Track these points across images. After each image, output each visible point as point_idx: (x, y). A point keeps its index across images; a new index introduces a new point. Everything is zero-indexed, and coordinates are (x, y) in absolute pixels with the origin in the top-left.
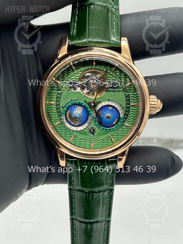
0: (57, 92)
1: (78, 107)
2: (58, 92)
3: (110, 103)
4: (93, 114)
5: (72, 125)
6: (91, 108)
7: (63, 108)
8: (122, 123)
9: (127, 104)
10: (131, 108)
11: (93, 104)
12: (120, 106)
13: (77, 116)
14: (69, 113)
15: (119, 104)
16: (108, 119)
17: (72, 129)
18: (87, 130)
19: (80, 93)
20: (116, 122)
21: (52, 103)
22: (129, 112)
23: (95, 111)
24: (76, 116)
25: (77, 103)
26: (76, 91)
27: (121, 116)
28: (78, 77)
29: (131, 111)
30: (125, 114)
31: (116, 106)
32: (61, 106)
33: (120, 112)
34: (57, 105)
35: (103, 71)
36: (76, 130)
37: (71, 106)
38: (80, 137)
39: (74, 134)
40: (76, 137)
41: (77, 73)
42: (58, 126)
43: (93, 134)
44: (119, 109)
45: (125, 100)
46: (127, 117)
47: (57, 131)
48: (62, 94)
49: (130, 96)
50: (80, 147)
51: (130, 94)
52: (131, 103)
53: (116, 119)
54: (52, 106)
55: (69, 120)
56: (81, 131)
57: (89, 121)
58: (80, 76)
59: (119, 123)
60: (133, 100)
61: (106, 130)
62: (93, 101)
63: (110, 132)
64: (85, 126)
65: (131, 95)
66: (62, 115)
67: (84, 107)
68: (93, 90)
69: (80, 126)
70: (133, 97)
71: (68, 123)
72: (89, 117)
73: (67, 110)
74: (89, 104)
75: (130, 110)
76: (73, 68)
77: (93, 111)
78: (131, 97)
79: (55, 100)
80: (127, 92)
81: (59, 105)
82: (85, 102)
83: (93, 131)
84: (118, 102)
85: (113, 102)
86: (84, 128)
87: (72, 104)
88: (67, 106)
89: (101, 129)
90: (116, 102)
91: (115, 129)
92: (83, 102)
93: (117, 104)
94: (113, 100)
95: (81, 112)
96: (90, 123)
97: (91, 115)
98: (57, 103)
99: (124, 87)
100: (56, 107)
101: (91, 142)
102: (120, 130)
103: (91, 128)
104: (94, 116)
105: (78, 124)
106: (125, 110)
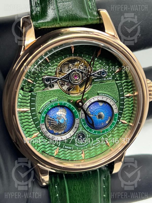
0: (30, 94)
1: (60, 110)
3: (100, 99)
4: (81, 115)
5: (55, 134)
7: (40, 114)
8: (117, 121)
9: (120, 95)
10: (125, 100)
11: (80, 104)
12: (112, 100)
13: (60, 121)
15: (111, 97)
16: (100, 119)
18: (75, 137)
19: (60, 91)
20: (109, 120)
21: (25, 109)
22: (124, 106)
24: (59, 122)
25: (59, 105)
27: (115, 112)
29: (126, 104)
30: (120, 109)
31: (108, 101)
32: (37, 111)
33: (114, 107)
34: (32, 111)
35: (86, 58)
37: (51, 109)
38: (67, 147)
39: (59, 146)
42: (37, 138)
44: (111, 103)
45: (118, 91)
46: (122, 112)
48: (37, 95)
49: (123, 85)
50: (68, 160)
52: (125, 94)
53: (109, 117)
54: (26, 114)
55: (50, 128)
56: (67, 139)
57: (76, 125)
59: (114, 122)
60: (126, 90)
61: (98, 133)
63: (104, 134)
64: (72, 133)
65: (124, 83)
66: (40, 123)
69: (65, 133)
70: (127, 85)
72: (76, 120)
73: (46, 115)
75: (124, 102)
79: (29, 105)
80: (118, 80)
81: (34, 111)
82: (69, 101)
83: (82, 137)
84: (110, 95)
85: (103, 95)
86: (71, 135)
87: (52, 107)
88: (45, 110)
89: (92, 132)
90: (107, 95)
91: (110, 130)
92: (66, 102)
93: (109, 98)
94: (103, 93)
95: (65, 115)
96: (77, 128)
97: (78, 118)
98: (32, 109)
99: (113, 75)
100: (31, 114)
101: (82, 152)
102: (115, 130)
103: (80, 133)
104: (81, 118)
105: (62, 132)
106: (119, 104)
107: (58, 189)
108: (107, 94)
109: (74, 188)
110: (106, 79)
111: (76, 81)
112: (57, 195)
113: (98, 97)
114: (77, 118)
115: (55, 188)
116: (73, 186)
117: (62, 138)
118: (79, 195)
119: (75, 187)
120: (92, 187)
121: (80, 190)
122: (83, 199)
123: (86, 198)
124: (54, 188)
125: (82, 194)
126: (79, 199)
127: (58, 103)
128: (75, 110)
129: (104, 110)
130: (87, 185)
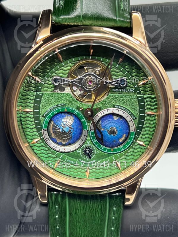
0: (35, 93)
1: (66, 117)
2: (37, 93)
3: (116, 111)
4: (89, 126)
5: (58, 143)
6: (87, 119)
7: (43, 118)
8: (133, 141)
9: (140, 112)
10: (145, 119)
11: (89, 112)
12: (130, 115)
13: (65, 129)
14: (53, 126)
15: (129, 112)
16: (112, 135)
17: (57, 149)
18: (80, 151)
19: (70, 95)
20: (123, 138)
21: (28, 110)
22: (143, 124)
23: (93, 122)
24: (63, 130)
25: (66, 110)
26: (63, 92)
27: (131, 130)
28: (68, 71)
29: (146, 123)
30: (138, 128)
31: (125, 116)
32: (41, 114)
33: (131, 124)
34: (35, 113)
35: (105, 63)
36: (64, 151)
37: (56, 114)
38: (70, 161)
39: (60, 158)
40: (63, 161)
41: (66, 66)
42: (37, 144)
43: (90, 158)
44: (128, 119)
45: (138, 105)
46: (141, 132)
47: (35, 153)
48: (43, 96)
49: (145, 100)
50: (69, 176)
51: (145, 96)
52: (146, 111)
53: (124, 135)
54: (28, 115)
55: (53, 135)
56: (71, 152)
57: (83, 137)
58: (70, 69)
59: (129, 141)
60: (149, 107)
61: (109, 150)
62: (90, 107)
63: (115, 154)
64: (77, 145)
65: (147, 98)
66: (42, 128)
67: (76, 117)
68: (90, 92)
69: (69, 144)
70: (150, 101)
71: (51, 140)
72: (84, 132)
73: (50, 121)
74: (84, 112)
75: (144, 121)
76: (59, 58)
77: (90, 122)
78: (147, 101)
79: (32, 105)
80: (141, 94)
81: (38, 113)
82: (78, 108)
83: (89, 152)
84: (127, 109)
85: (119, 108)
86: (76, 148)
87: (58, 112)
88: (50, 114)
89: (102, 149)
90: (124, 109)
91: (123, 150)
92: (75, 109)
93: (126, 113)
94: (120, 106)
95: (71, 123)
96: (84, 141)
97: (87, 129)
98: (35, 110)
99: (135, 87)
100: (34, 116)
101: (86, 169)
102: (129, 151)
103: (87, 148)
104: (90, 130)
105: (66, 142)
106: (137, 121)
107: (58, 209)
108: (124, 107)
109: (75, 211)
110: (127, 91)
111: (89, 88)
112: (57, 217)
113: (113, 109)
114: (85, 130)
115: (56, 208)
116: (75, 209)
117: (65, 149)
118: (81, 221)
119: (78, 211)
120: (97, 215)
121: (83, 216)
122: (84, 226)
123: (88, 227)
124: (54, 207)
125: (84, 221)
126: (81, 226)
127: (66, 108)
128: (85, 119)
129: (118, 126)
130: (92, 212)
